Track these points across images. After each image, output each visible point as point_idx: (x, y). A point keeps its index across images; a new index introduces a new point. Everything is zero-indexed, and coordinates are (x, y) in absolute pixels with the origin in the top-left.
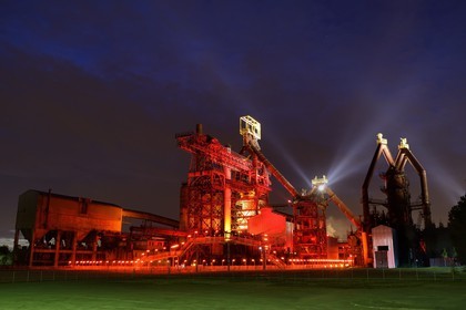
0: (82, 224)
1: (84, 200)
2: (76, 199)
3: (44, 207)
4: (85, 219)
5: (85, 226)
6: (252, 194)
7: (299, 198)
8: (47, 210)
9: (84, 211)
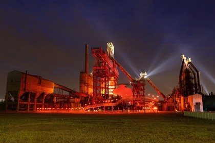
0: (39, 89)
1: (39, 77)
2: (36, 77)
3: (24, 80)
4: (40, 87)
5: (40, 90)
6: (113, 78)
7: (134, 81)
8: (25, 81)
9: (40, 83)
